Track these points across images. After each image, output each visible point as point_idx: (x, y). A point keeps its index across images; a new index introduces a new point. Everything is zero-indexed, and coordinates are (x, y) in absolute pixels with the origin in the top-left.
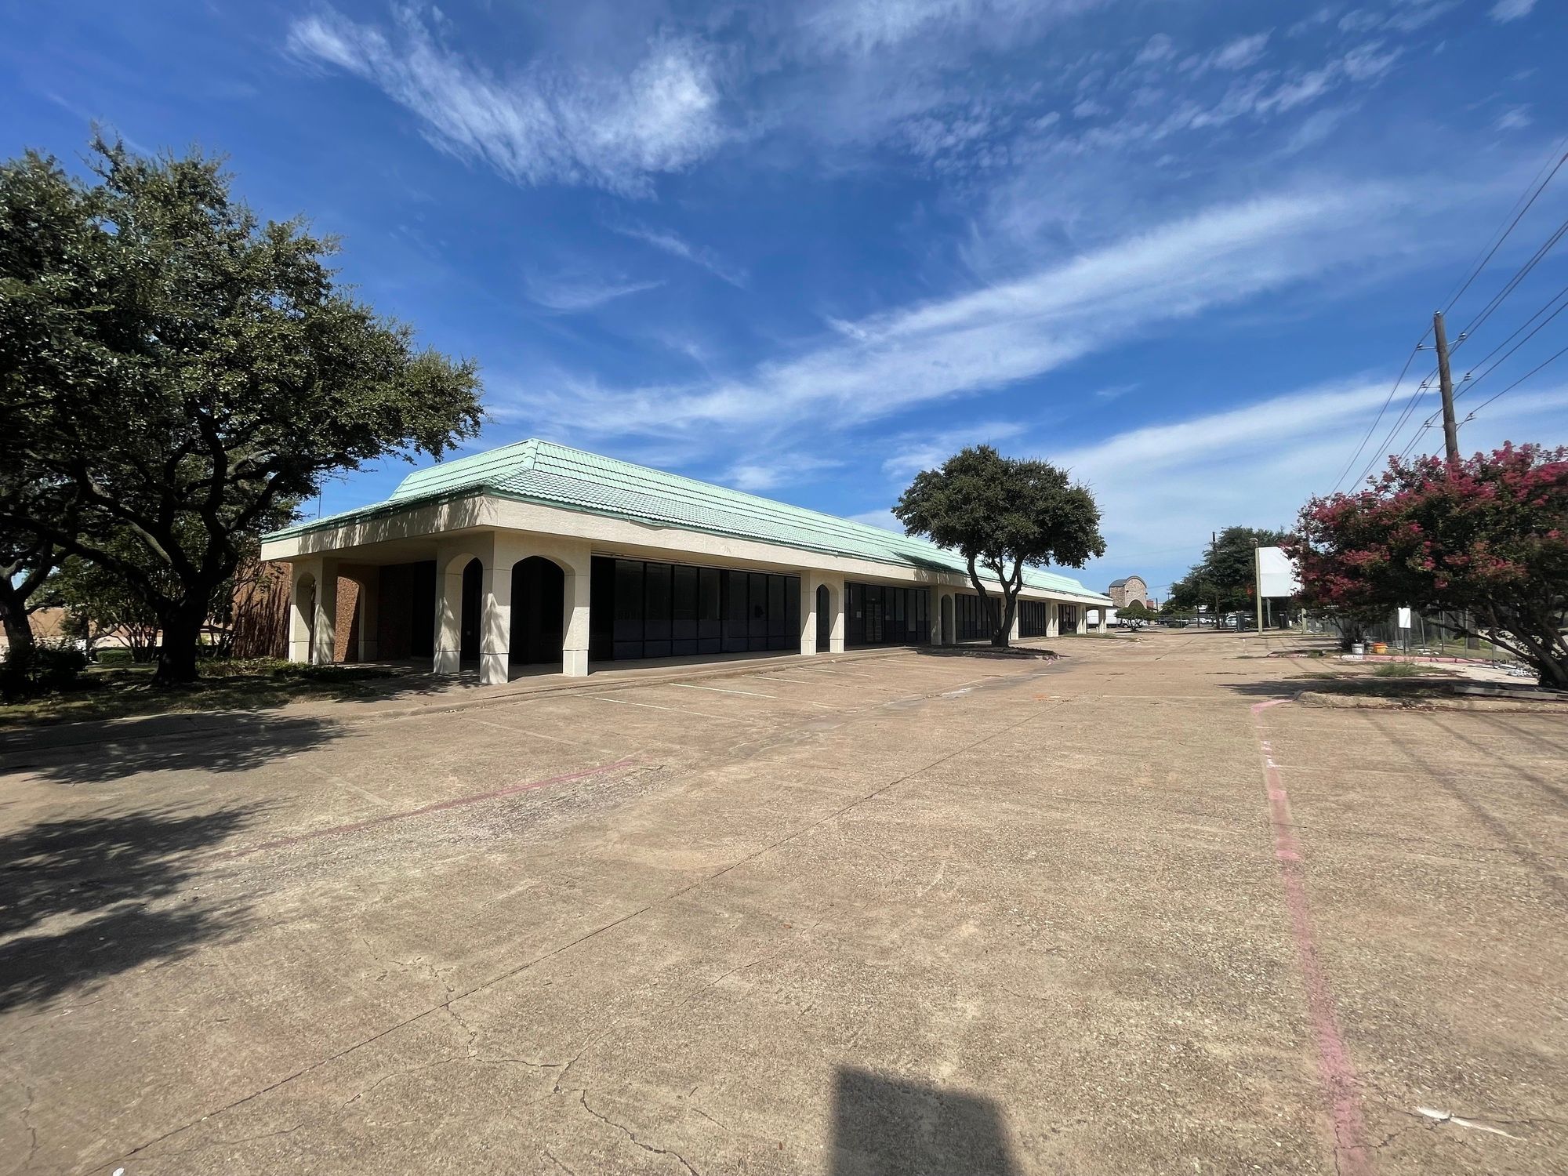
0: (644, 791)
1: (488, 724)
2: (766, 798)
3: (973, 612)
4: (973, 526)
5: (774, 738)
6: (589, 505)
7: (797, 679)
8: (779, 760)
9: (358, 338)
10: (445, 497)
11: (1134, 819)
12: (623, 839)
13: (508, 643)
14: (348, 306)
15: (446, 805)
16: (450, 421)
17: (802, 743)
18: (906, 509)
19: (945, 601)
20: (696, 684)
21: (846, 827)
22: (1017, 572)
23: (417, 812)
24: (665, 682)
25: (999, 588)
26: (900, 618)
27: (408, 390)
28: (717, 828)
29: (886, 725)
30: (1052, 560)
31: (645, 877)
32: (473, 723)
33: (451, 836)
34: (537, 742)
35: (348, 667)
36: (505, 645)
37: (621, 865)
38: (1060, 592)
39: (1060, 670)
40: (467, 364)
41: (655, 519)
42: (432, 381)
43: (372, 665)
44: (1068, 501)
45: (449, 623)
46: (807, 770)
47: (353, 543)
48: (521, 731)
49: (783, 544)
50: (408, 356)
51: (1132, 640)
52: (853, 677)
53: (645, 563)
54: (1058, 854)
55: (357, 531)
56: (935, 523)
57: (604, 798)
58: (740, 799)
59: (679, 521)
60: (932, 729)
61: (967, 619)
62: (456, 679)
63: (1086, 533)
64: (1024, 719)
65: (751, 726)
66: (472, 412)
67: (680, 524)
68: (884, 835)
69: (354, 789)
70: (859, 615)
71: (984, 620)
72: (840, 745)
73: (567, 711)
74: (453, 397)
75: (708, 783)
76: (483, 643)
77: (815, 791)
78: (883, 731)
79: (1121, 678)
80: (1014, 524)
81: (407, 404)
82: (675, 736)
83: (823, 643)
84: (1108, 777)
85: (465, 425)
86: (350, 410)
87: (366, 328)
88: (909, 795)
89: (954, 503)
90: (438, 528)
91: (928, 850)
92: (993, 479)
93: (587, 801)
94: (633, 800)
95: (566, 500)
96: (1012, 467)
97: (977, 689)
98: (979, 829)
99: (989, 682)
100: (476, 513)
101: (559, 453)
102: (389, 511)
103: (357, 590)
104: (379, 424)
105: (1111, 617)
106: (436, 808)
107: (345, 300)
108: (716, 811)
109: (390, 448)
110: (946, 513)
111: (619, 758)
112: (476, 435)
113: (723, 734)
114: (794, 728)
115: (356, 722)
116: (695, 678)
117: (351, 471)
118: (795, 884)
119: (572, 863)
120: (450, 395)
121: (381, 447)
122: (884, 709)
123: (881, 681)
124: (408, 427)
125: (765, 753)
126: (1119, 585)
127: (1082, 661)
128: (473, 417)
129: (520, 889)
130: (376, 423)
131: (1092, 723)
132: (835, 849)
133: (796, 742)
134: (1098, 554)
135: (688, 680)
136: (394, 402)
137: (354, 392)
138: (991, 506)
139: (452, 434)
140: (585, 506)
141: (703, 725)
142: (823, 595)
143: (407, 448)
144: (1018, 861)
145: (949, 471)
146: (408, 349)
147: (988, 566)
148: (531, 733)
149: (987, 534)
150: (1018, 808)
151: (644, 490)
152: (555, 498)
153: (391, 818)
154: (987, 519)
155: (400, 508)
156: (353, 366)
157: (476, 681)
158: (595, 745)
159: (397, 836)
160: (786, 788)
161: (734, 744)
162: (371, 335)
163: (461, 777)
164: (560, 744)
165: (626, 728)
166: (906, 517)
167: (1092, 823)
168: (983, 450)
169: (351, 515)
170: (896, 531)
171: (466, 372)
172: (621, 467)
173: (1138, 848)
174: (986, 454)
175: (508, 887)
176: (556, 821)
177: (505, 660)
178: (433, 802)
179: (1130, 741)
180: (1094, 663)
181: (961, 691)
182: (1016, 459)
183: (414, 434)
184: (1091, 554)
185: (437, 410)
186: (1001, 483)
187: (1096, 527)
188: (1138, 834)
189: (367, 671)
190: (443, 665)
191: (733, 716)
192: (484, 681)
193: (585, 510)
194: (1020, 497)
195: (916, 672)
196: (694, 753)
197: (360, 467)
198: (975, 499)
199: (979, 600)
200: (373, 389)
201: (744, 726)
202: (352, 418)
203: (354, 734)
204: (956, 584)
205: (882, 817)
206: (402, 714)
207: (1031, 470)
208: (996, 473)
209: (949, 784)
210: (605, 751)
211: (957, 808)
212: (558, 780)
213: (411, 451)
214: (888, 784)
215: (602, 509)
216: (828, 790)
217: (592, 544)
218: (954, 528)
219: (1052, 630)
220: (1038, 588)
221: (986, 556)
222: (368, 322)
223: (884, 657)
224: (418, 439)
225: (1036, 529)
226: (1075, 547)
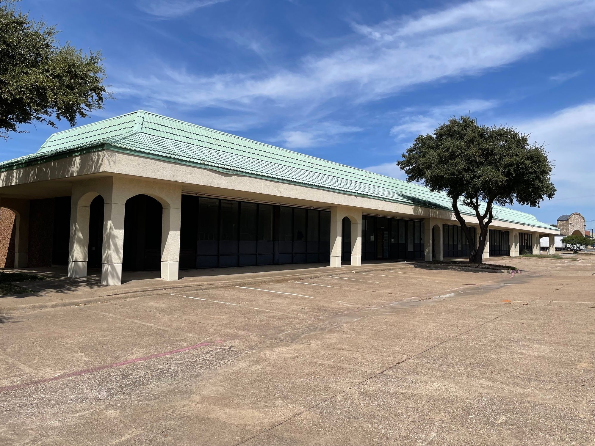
0: (218, 365)
1: (107, 314)
2: (306, 371)
3: (455, 238)
4: (457, 175)
5: (312, 328)
6: (181, 158)
7: (327, 284)
8: (315, 343)
9: (17, 37)
10: (78, 151)
11: (579, 394)
12: (203, 400)
13: (122, 256)
14: (11, 15)
15: (76, 374)
16: (81, 97)
17: (331, 331)
18: (408, 162)
19: (435, 229)
20: (256, 287)
21: (364, 394)
22: (489, 209)
23: (55, 378)
24: (233, 285)
25: (475, 220)
26: (402, 241)
27: (52, 74)
28: (271, 394)
29: (392, 319)
30: (515, 201)
31: (219, 429)
32: (96, 313)
33: (79, 396)
34: (142, 328)
35: (7, 272)
36: (120, 258)
37: (201, 419)
38: (521, 224)
39: (520, 281)
40: (94, 56)
41: (227, 169)
42: (69, 68)
43: (23, 271)
44: (528, 158)
45: (80, 242)
46: (335, 351)
47: (11, 183)
48: (130, 320)
49: (318, 187)
50: (52, 50)
51: (574, 260)
52: (368, 283)
53: (220, 200)
54: (522, 419)
55: (14, 175)
56: (428, 173)
57: (189, 369)
58: (287, 372)
59: (244, 171)
60: (426, 324)
61: (451, 243)
62: (84, 281)
63: (541, 181)
64: (494, 317)
65: (294, 318)
66: (98, 90)
67: (246, 172)
68: (393, 401)
69: (11, 360)
70: (372, 238)
71: (464, 243)
72: (359, 333)
73: (163, 306)
74: (84, 80)
75: (264, 360)
76: (104, 256)
77: (341, 367)
78: (391, 324)
79: (566, 288)
80: (487, 174)
81: (51, 84)
82: (240, 325)
83: (346, 259)
84: (559, 362)
85: (92, 100)
86: (10, 89)
87: (23, 30)
88: (411, 372)
89: (443, 159)
90: (72, 173)
91: (426, 413)
92: (472, 141)
93: (177, 372)
94: (210, 372)
95: (164, 155)
96: (487, 132)
97: (459, 294)
98: (463, 399)
99: (468, 289)
100: (100, 163)
101: (159, 120)
102: (38, 160)
103: (14, 217)
104: (31, 98)
105: (558, 242)
106: (69, 375)
107: (9, 10)
108: (270, 381)
109: (39, 115)
110: (437, 166)
111: (200, 340)
112: (100, 107)
113: (275, 323)
114: (326, 320)
115: (12, 312)
116: (255, 283)
117: (11, 132)
118: (328, 437)
119: (167, 418)
120: (82, 78)
121: (31, 115)
122: (391, 307)
123: (389, 287)
124: (52, 101)
125: (305, 338)
126: (565, 219)
127: (537, 275)
128: (98, 94)
129: (129, 436)
130: (29, 98)
131: (546, 321)
132: (356, 411)
133: (327, 330)
134: (550, 196)
135: (250, 284)
136: (42, 83)
137: (14, 75)
138: (470, 161)
139: (83, 106)
140: (178, 159)
141: (260, 317)
142: (347, 224)
143: (50, 115)
144: (492, 424)
145: (440, 135)
146: (52, 45)
147: (467, 204)
148: (138, 321)
149: (467, 181)
150: (492, 384)
151: (220, 148)
152: (156, 153)
153: (37, 383)
154: (467, 170)
155: (45, 159)
156: (13, 57)
157: (98, 283)
158: (183, 330)
159: (40, 396)
160: (320, 365)
161: (283, 331)
162: (26, 35)
163: (87, 353)
164: (158, 329)
165: (205, 318)
166: (407, 168)
167: (547, 397)
168: (465, 120)
169: (10, 163)
170: (400, 178)
171: (93, 61)
172: (203, 131)
173: (581, 416)
174: (467, 123)
175: (120, 435)
176: (155, 386)
177: (119, 268)
178: (67, 371)
179: (575, 335)
180: (546, 276)
181: (447, 296)
182: (490, 126)
183: (55, 106)
184: (545, 196)
185: (72, 89)
186: (478, 144)
187: (549, 177)
188: (581, 405)
189: (21, 275)
190: (74, 271)
191: (283, 311)
192: (104, 283)
193: (177, 161)
194: (492, 155)
195: (413, 281)
196: (254, 338)
197: (17, 129)
198: (458, 156)
199: (460, 229)
200: (27, 73)
201: (290, 318)
202: (12, 94)
203: (11, 320)
204: (443, 217)
205: (391, 388)
206: (45, 307)
207: (501, 135)
208: (475, 137)
209: (441, 365)
210: (190, 335)
211: (446, 383)
212: (157, 356)
213: (53, 118)
214: (395, 363)
215: (190, 162)
216: (351, 367)
217: (182, 186)
218: (442, 177)
219: (514, 251)
220: (504, 221)
221: (466, 197)
222: (24, 25)
223: (390, 269)
224: (58, 109)
225: (504, 178)
226: (533, 191)
